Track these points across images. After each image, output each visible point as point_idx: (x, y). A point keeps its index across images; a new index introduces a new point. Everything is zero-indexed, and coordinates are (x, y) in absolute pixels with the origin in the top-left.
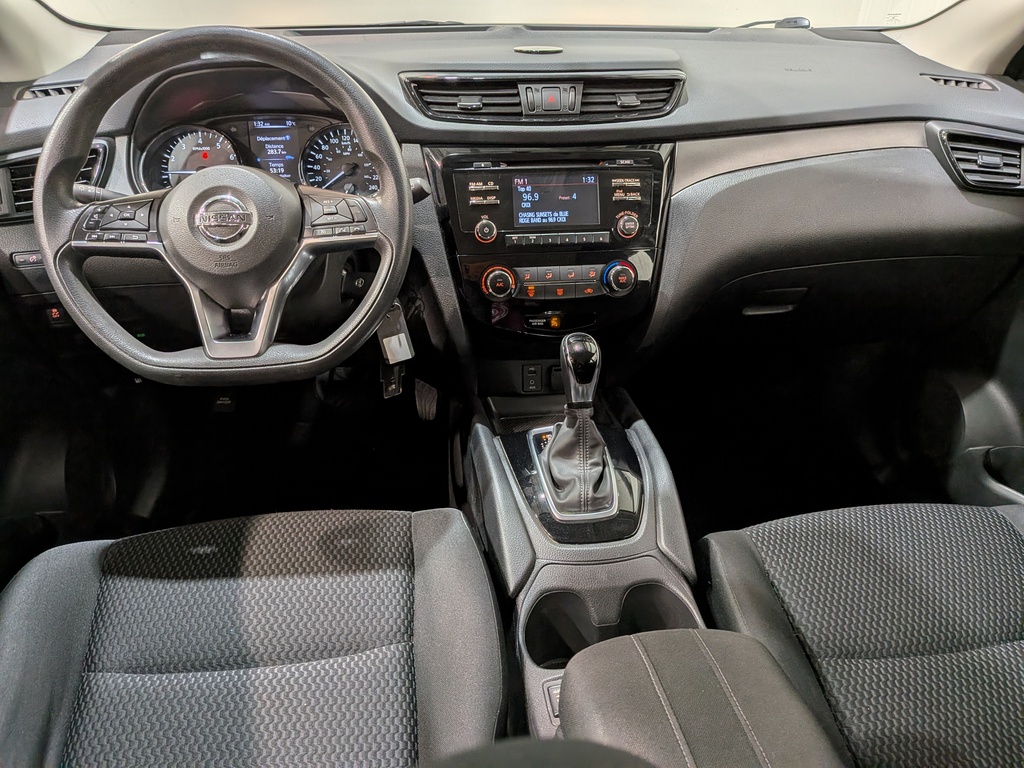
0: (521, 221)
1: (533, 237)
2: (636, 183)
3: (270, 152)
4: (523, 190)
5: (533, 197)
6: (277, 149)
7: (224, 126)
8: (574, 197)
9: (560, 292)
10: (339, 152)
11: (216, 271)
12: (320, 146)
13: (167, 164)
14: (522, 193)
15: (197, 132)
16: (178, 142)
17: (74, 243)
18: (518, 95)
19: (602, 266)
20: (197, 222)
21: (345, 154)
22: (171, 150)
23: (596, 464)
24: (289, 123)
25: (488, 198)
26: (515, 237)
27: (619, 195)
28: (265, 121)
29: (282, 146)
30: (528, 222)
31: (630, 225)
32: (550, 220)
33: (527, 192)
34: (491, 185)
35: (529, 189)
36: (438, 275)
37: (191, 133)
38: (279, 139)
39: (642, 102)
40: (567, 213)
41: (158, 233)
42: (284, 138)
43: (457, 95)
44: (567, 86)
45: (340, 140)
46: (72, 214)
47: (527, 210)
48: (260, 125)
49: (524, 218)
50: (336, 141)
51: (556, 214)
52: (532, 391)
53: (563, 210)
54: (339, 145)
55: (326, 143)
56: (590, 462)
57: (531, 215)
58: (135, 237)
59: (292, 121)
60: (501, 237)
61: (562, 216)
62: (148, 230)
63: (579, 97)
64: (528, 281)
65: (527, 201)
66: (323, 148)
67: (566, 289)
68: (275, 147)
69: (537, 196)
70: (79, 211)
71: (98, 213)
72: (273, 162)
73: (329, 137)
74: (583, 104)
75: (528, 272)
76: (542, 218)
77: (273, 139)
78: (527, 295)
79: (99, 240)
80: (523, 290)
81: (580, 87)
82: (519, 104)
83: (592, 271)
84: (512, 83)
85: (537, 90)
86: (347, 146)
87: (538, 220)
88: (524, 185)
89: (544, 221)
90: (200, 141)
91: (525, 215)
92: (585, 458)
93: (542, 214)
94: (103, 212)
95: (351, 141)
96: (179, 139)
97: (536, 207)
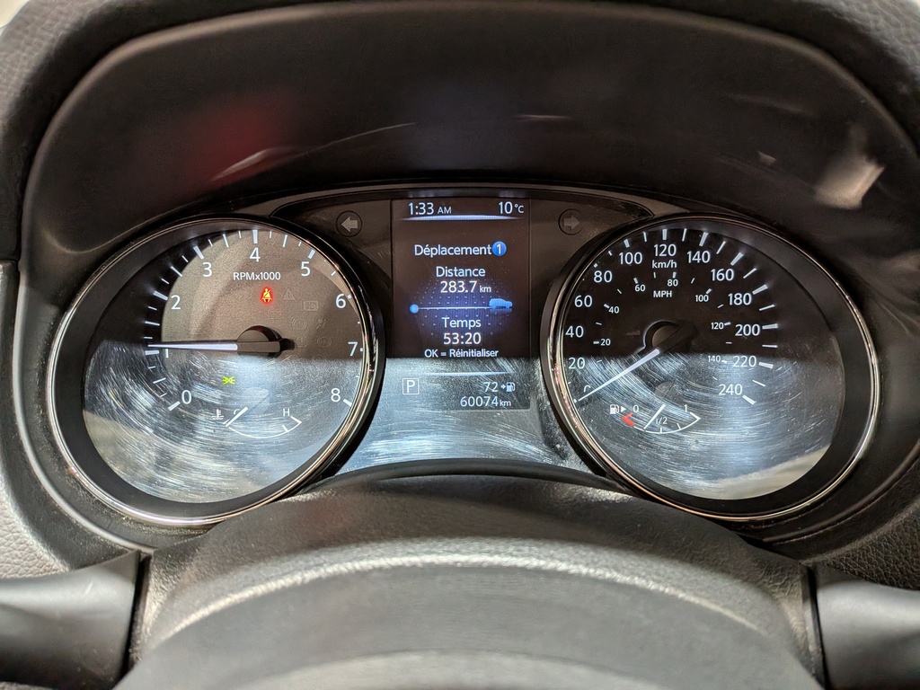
3: (450, 287)
6: (467, 279)
7: (322, 217)
10: (640, 288)
13: (158, 316)
15: (247, 230)
16: (192, 255)
21: (658, 294)
22: (173, 278)
24: (507, 208)
28: (439, 201)
29: (482, 272)
37: (229, 232)
38: (477, 251)
42: (487, 250)
45: (649, 254)
48: (426, 213)
50: (634, 258)
54: (643, 271)
55: (605, 263)
59: (514, 200)
66: (598, 277)
68: (463, 272)
72: (453, 315)
77: (458, 251)
86: (666, 274)
90: (256, 256)
95: (681, 258)
96: (196, 249)
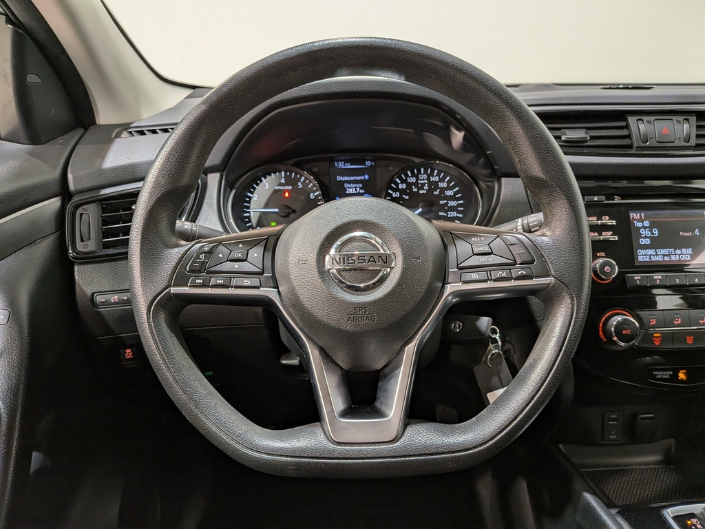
0: (641, 259)
1: (657, 276)
3: (349, 191)
4: (640, 225)
5: (652, 233)
6: (355, 188)
7: (307, 167)
8: (697, 232)
9: (690, 340)
10: (415, 190)
11: (349, 326)
12: (397, 184)
13: (249, 202)
14: (640, 228)
15: (280, 172)
16: (261, 181)
17: (173, 290)
18: (627, 127)
20: (328, 266)
21: (421, 192)
22: (254, 189)
24: (368, 163)
25: (604, 233)
26: (637, 277)
28: (346, 161)
29: (361, 185)
30: (648, 260)
32: (673, 258)
33: (645, 228)
34: (606, 220)
35: (646, 223)
37: (275, 173)
38: (358, 178)
40: (690, 250)
41: (274, 277)
42: (363, 178)
43: (559, 129)
44: (681, 118)
45: (418, 179)
46: (175, 254)
47: (645, 247)
48: (341, 165)
49: (643, 256)
50: (413, 180)
51: (678, 252)
52: (613, 440)
53: (686, 247)
54: (416, 184)
55: (403, 181)
57: (651, 252)
58: (247, 282)
59: (371, 161)
60: (624, 277)
61: (686, 254)
62: (262, 273)
63: (694, 129)
64: (654, 327)
65: (646, 237)
66: (401, 186)
67: (697, 336)
68: (354, 186)
69: (656, 232)
70: (182, 250)
71: (206, 252)
73: (407, 176)
74: (698, 136)
75: (653, 317)
76: (664, 255)
77: (352, 178)
78: (652, 342)
79: (203, 286)
80: (648, 337)
81: (693, 119)
82: (629, 136)
84: (621, 116)
85: (649, 122)
86: (423, 185)
87: (659, 258)
88: (641, 220)
89: (667, 259)
90: (283, 181)
91: (644, 252)
93: (663, 252)
94: (210, 252)
95: (428, 179)
96: (263, 179)
97: (656, 244)
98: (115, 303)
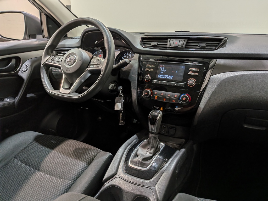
0: (159, 77)
1: (160, 82)
2: (198, 70)
4: (162, 68)
5: (164, 71)
8: (177, 72)
9: (165, 100)
11: (66, 72)
12: (124, 56)
14: (161, 69)
18: (167, 42)
19: (180, 94)
20: (66, 60)
21: (129, 58)
23: (151, 153)
24: (119, 50)
25: (151, 69)
26: (155, 81)
27: (191, 73)
30: (160, 77)
31: (191, 82)
32: (167, 78)
33: (162, 69)
34: (153, 66)
35: (163, 68)
36: (133, 89)
39: (207, 46)
40: (173, 76)
43: (152, 42)
44: (182, 40)
47: (161, 74)
49: (159, 76)
50: (128, 55)
51: (170, 76)
53: (172, 75)
56: (149, 152)
57: (162, 75)
60: (151, 80)
61: (171, 77)
63: (185, 43)
64: (156, 94)
65: (162, 71)
67: (167, 99)
69: (165, 70)
70: (50, 56)
71: (53, 57)
74: (186, 45)
75: (157, 92)
76: (165, 77)
79: (51, 62)
80: (154, 97)
81: (186, 40)
82: (167, 45)
83: (176, 95)
84: (166, 39)
85: (173, 40)
87: (164, 77)
88: (162, 67)
89: (165, 78)
91: (160, 75)
92: (148, 150)
93: (165, 76)
95: (131, 55)
96: (96, 52)
97: (164, 74)
98: (55, 71)
